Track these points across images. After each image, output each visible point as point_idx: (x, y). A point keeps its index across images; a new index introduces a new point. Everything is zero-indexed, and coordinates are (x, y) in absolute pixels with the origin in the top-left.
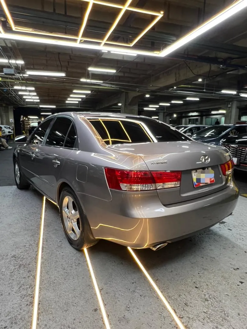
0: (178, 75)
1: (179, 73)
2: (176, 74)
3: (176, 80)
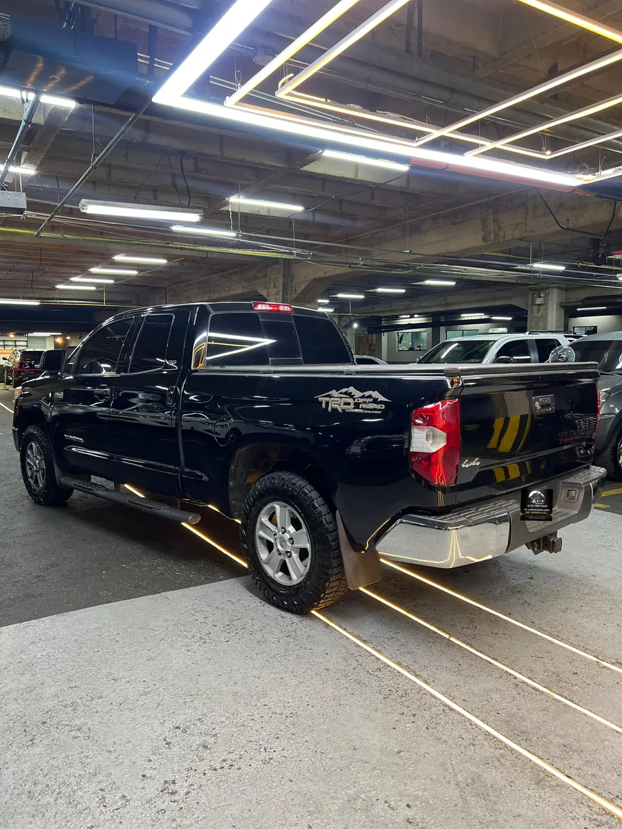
0: (491, 226)
1: (495, 221)
2: (484, 222)
3: (484, 239)
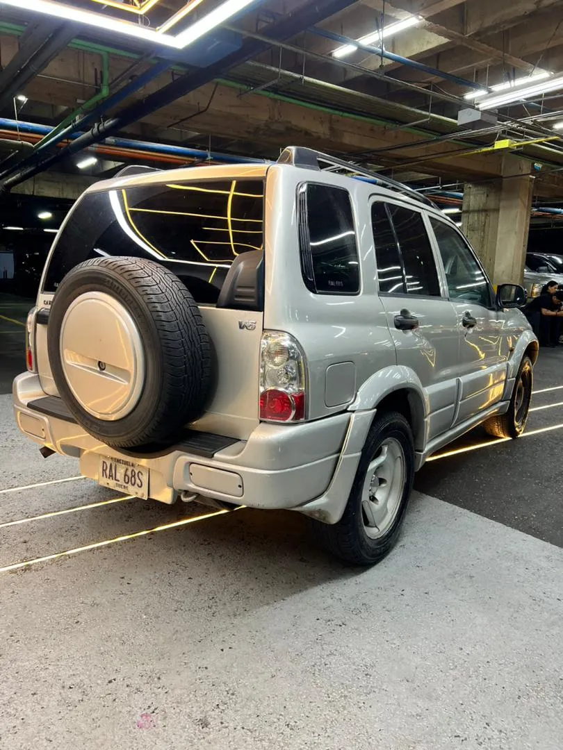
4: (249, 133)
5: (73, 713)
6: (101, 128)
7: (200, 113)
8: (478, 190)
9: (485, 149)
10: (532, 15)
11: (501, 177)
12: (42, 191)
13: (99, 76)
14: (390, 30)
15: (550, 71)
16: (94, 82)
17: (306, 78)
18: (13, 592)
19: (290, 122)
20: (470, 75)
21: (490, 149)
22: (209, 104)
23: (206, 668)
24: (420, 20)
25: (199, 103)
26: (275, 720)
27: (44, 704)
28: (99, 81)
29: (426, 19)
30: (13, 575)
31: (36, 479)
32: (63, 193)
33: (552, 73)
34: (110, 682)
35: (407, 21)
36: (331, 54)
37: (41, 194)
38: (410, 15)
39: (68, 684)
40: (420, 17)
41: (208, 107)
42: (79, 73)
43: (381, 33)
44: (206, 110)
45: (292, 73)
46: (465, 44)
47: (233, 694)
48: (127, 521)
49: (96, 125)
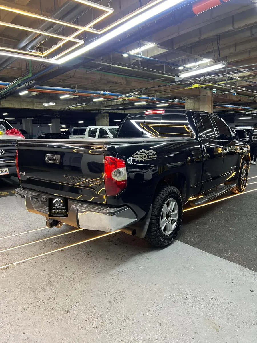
4: (92, 84)
5: (26, 311)
6: (29, 84)
7: (70, 78)
8: (191, 101)
9: (189, 88)
10: (198, 42)
11: (200, 96)
12: (4, 105)
13: (28, 66)
14: (144, 48)
15: (210, 59)
16: (26, 69)
17: (112, 65)
18: (3, 276)
19: (109, 79)
20: (179, 61)
21: (191, 87)
22: (74, 74)
23: (70, 295)
24: (155, 45)
25: (70, 74)
26: (91, 309)
27: (16, 309)
28: (28, 68)
29: (157, 44)
30: (3, 270)
31: (8, 234)
32: (13, 106)
33: (211, 60)
34: (38, 302)
35: (150, 45)
36: (122, 56)
37: (4, 106)
38: (151, 43)
39: (24, 303)
40: (155, 44)
41: (74, 75)
42: (19, 65)
43: (140, 49)
44: (73, 76)
45: (107, 64)
46: (174, 51)
47: (78, 303)
48: (43, 248)
49: (27, 83)
